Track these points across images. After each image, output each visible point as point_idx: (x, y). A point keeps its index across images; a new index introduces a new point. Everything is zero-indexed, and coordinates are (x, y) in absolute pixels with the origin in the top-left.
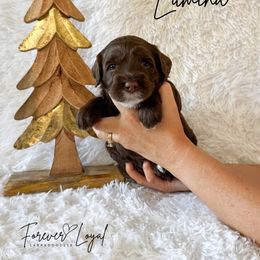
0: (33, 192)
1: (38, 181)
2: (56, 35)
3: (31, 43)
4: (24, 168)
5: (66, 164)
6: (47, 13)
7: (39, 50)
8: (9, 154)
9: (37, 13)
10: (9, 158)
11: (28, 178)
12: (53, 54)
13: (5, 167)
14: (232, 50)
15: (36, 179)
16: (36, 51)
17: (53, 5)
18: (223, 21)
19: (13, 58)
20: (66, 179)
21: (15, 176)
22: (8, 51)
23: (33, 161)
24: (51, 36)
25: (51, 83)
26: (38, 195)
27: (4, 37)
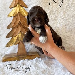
0: (11, 61)
1: (13, 57)
3: (11, 14)
4: (9, 53)
5: (22, 52)
6: (16, 5)
7: (14, 17)
8: (4, 48)
9: (13, 6)
10: (4, 50)
11: (10, 56)
12: (18, 18)
13: (3, 53)
14: (72, 17)
15: (12, 56)
16: (13, 17)
17: (18, 3)
18: (69, 8)
19: (6, 19)
20: (21, 57)
21: (6, 55)
22: (4, 17)
23: (11, 51)
24: (18, 13)
25: (17, 27)
26: (13, 62)
27: (3, 13)
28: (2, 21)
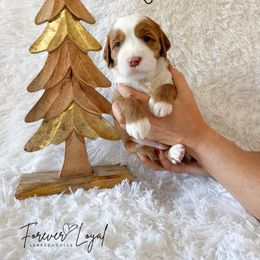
1: (49, 184)
2: (67, 37)
6: (59, 15)
7: (50, 53)
10: (17, 159)
11: (39, 181)
12: (64, 56)
13: (13, 169)
15: (46, 181)
16: (46, 53)
17: (65, 7)
19: (22, 61)
21: (25, 178)
24: (63, 38)
26: (50, 197)
28: (7, 66)
